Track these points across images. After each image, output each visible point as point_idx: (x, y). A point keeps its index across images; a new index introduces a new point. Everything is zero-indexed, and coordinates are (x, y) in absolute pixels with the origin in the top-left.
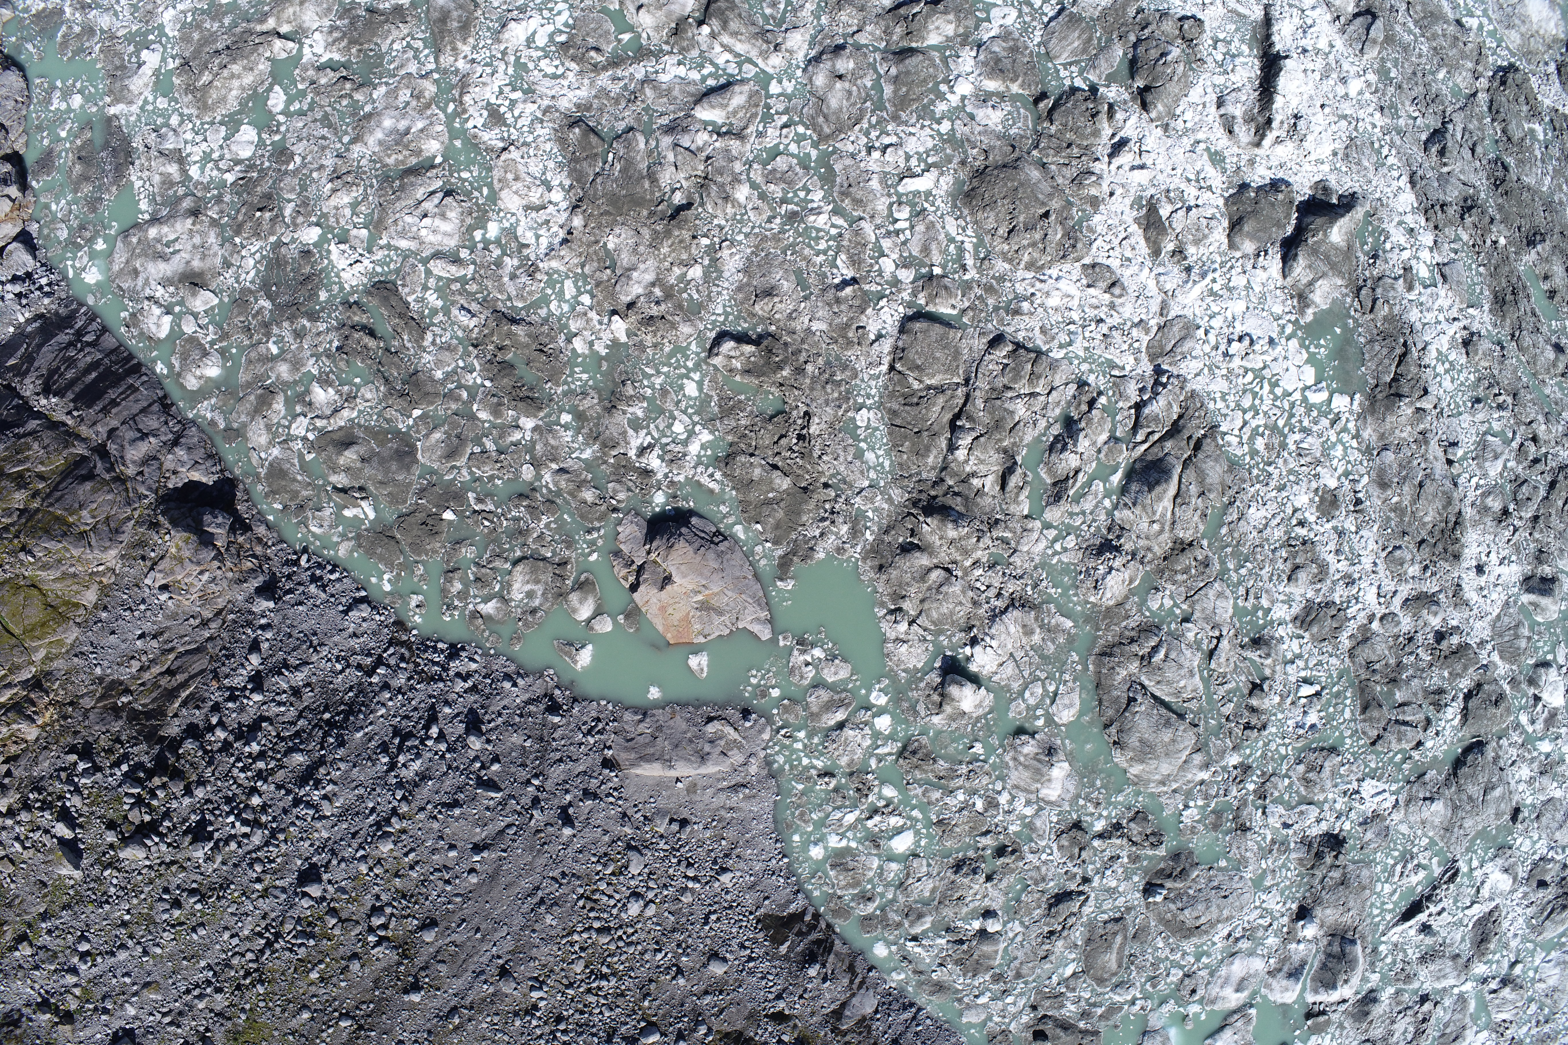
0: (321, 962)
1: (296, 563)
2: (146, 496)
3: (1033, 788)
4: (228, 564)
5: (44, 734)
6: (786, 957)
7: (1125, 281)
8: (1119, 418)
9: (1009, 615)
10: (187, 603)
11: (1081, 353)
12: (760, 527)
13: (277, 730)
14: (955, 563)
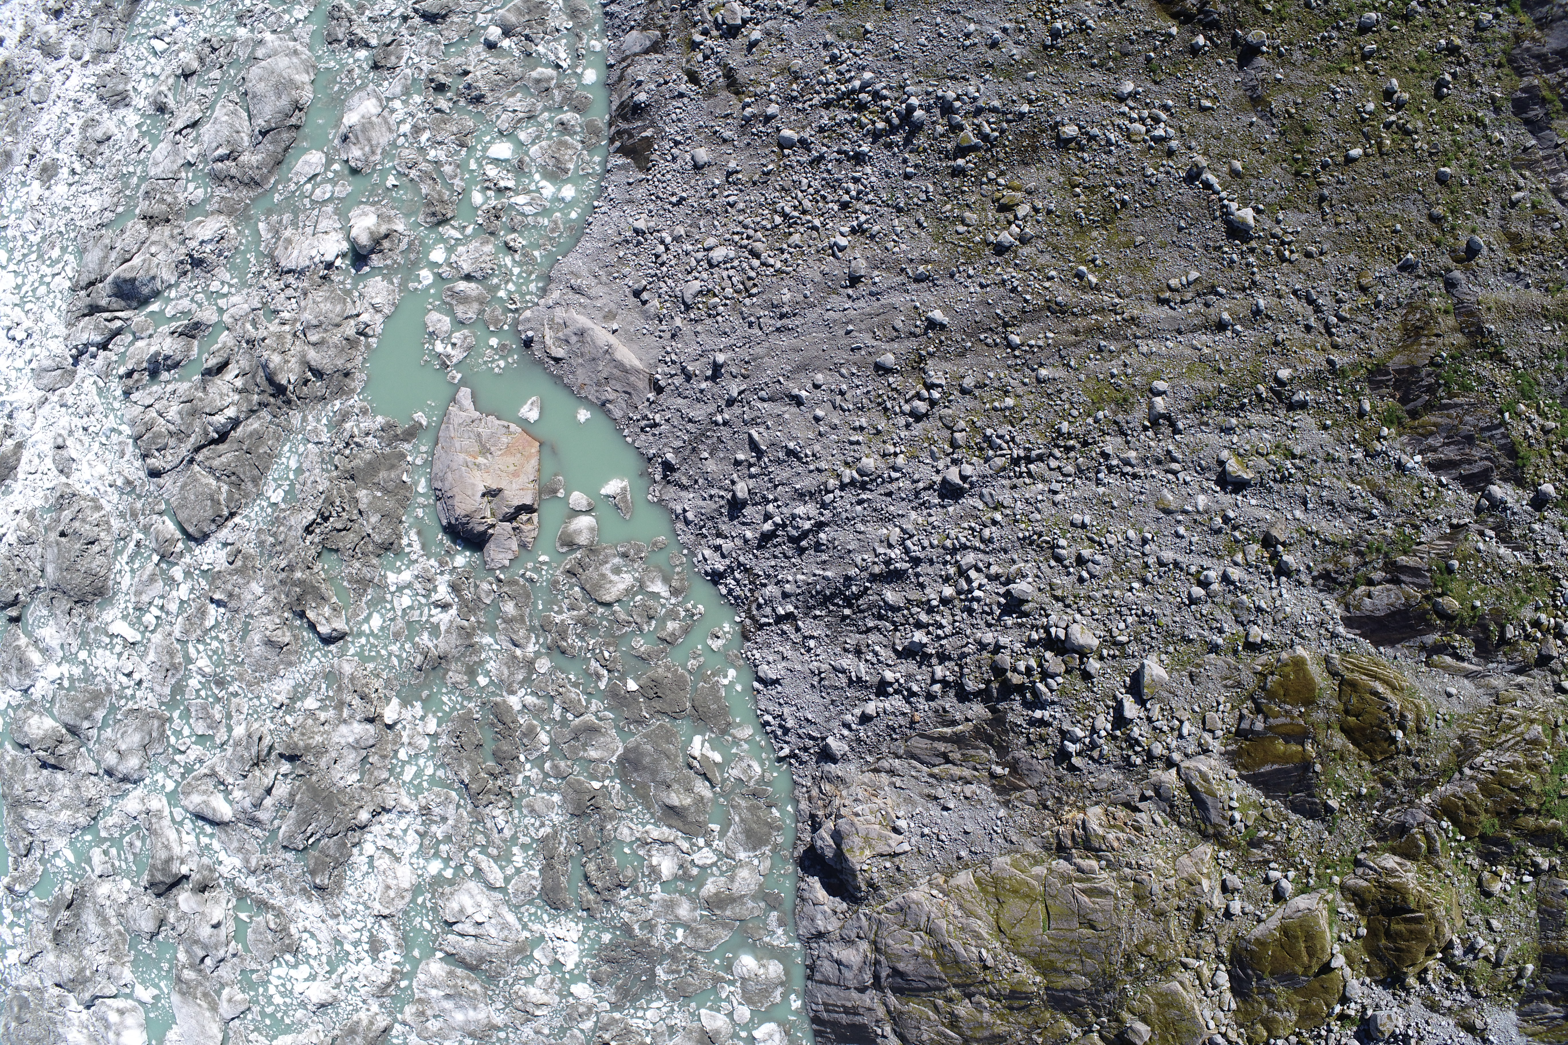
0: (995, 409)
1: (792, 755)
2: (865, 915)
3: (380, 120)
4: (837, 802)
5: (1088, 802)
6: (653, 124)
7: (51, 444)
8: (122, 349)
9: (289, 266)
10: (889, 801)
12: (405, 478)
13: (893, 636)
14: (295, 335)
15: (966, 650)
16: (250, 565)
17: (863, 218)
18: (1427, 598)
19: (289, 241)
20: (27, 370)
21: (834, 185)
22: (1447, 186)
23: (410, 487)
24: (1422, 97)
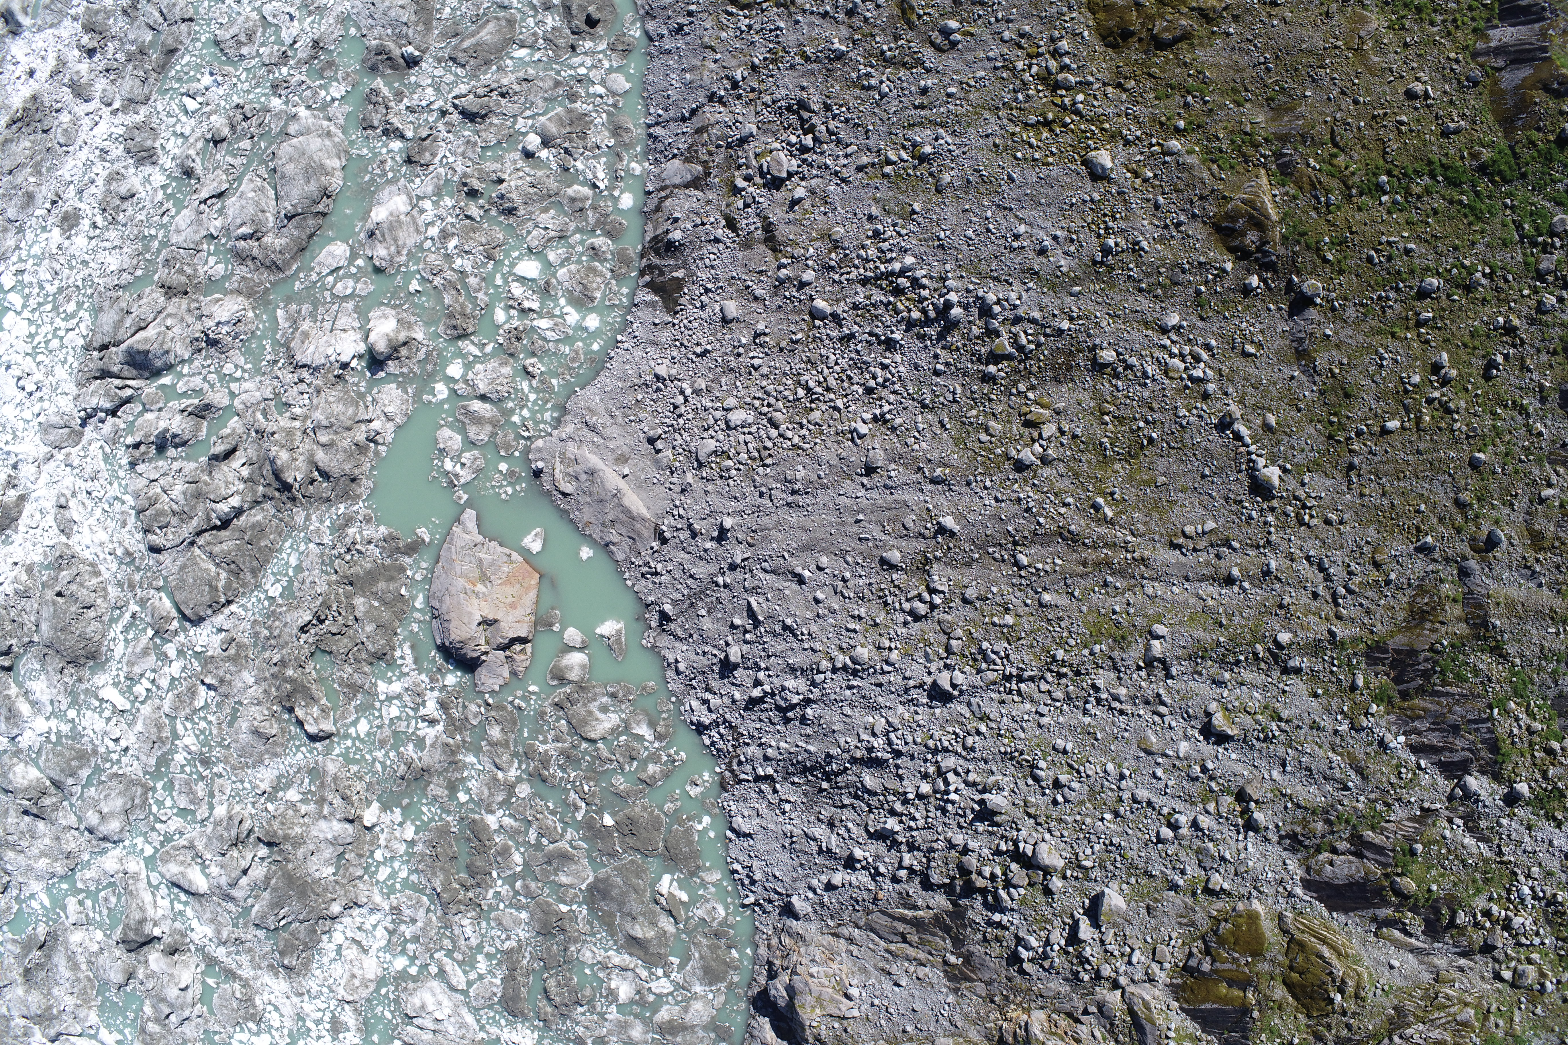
0: (994, 624)
1: (757, 904)
3: (408, 219)
5: (1033, 1006)
6: (685, 265)
7: (53, 502)
8: (131, 419)
9: (304, 361)
10: (844, 969)
11: (116, 485)
12: (403, 591)
13: (867, 817)
14: (305, 432)
15: (935, 845)
16: (243, 654)
17: (886, 408)
18: (1387, 876)
19: (306, 335)
20: (35, 423)
21: (862, 367)
22: (1479, 472)
23: (407, 601)
24: (1470, 375)
